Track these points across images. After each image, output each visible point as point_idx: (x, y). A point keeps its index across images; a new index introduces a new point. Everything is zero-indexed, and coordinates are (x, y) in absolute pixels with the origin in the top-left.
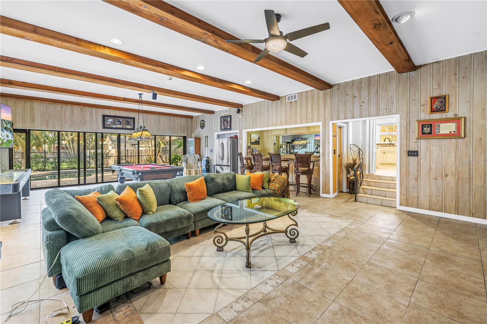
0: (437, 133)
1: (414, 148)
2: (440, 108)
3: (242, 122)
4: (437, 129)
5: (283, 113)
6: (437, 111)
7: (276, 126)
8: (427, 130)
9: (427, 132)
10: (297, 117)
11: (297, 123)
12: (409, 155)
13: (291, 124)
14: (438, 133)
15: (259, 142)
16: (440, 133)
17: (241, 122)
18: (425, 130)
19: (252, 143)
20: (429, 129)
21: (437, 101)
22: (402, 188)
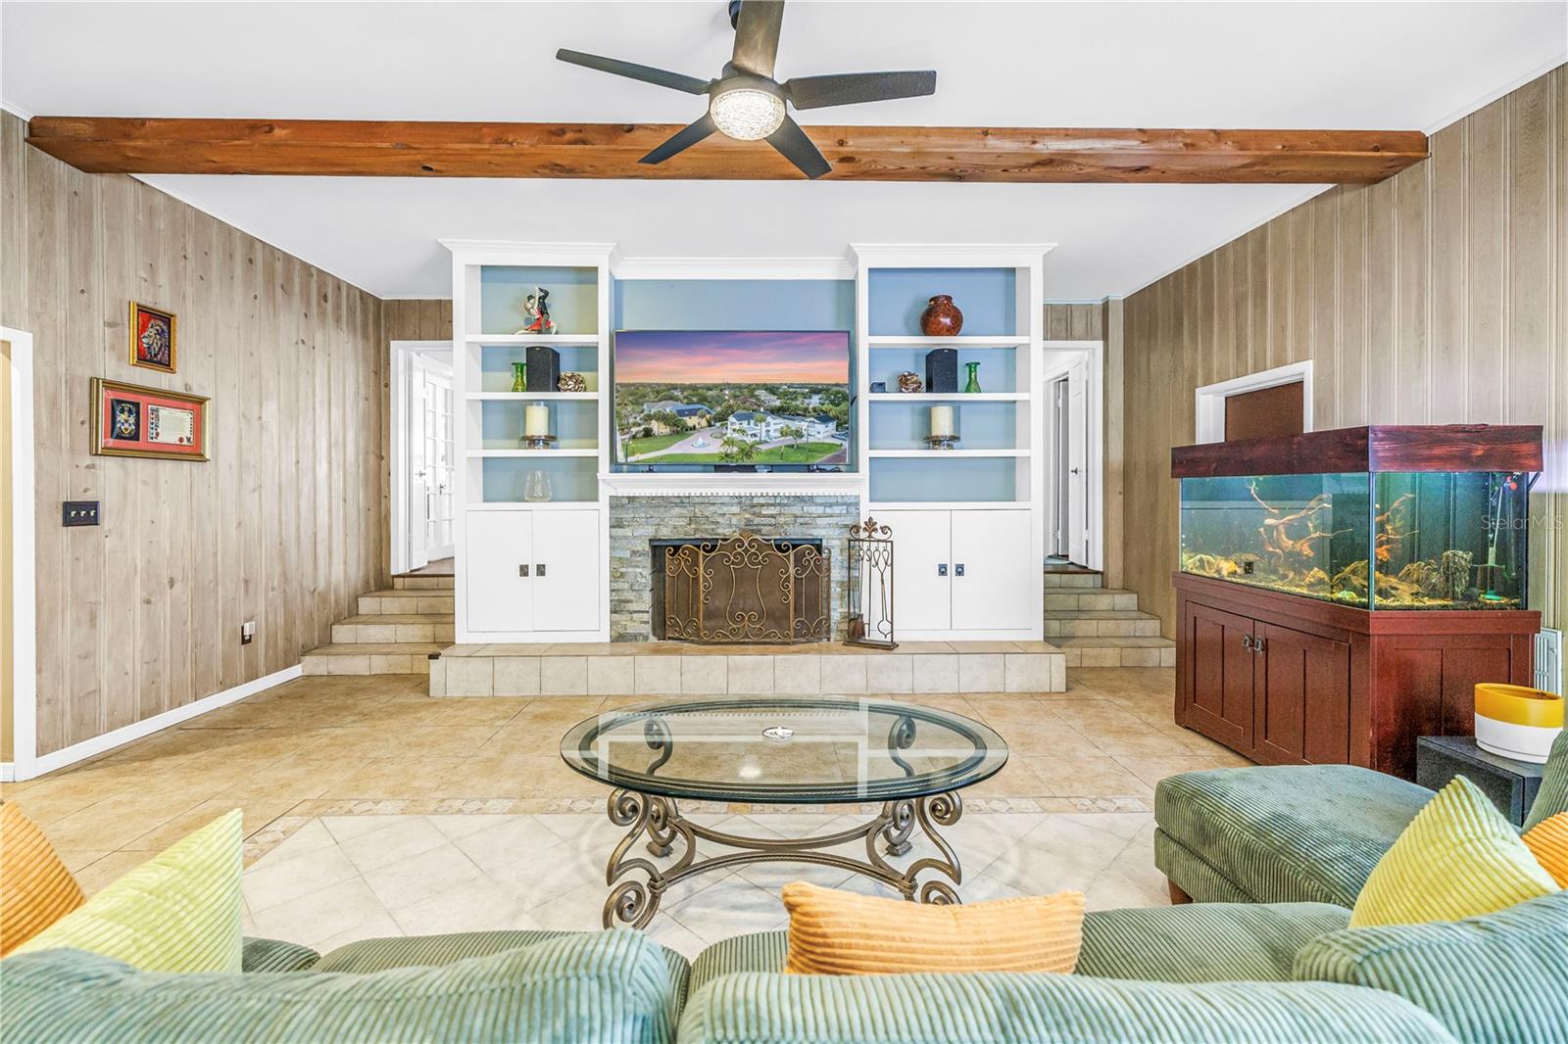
0: (152, 438)
1: (85, 491)
2: (158, 353)
4: (152, 423)
6: (151, 361)
8: (126, 421)
9: (126, 430)
12: (68, 522)
14: (154, 440)
16: (160, 439)
18: (123, 424)
20: (132, 420)
21: (150, 325)
22: (44, 674)
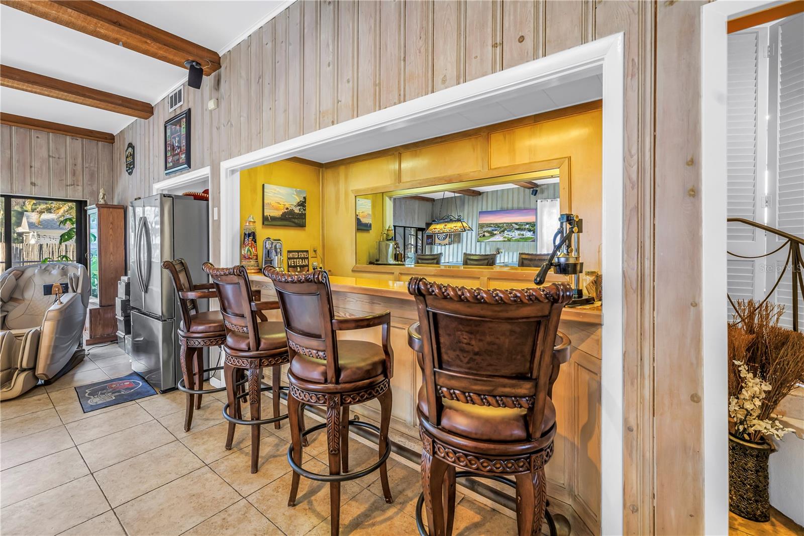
3: (218, 128)
5: (366, 42)
7: (333, 123)
10: (439, 44)
11: (438, 79)
13: (402, 99)
15: (302, 216)
17: (215, 130)
19: (268, 221)
